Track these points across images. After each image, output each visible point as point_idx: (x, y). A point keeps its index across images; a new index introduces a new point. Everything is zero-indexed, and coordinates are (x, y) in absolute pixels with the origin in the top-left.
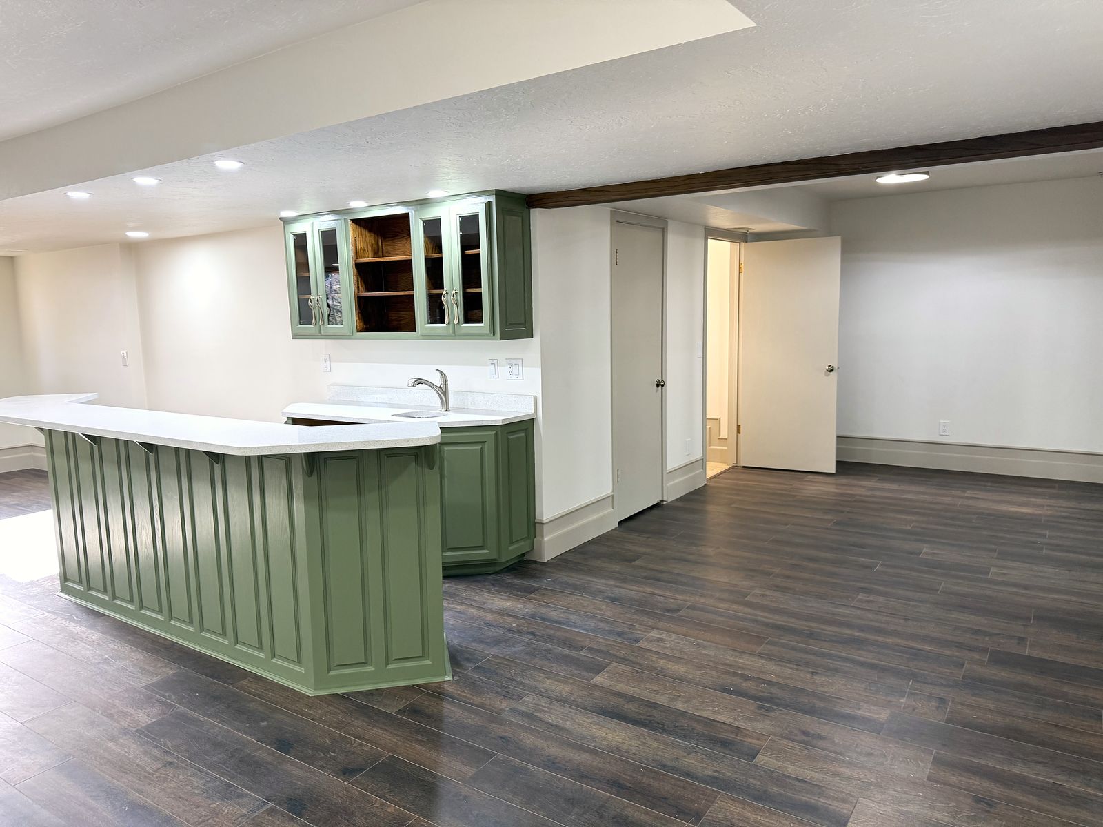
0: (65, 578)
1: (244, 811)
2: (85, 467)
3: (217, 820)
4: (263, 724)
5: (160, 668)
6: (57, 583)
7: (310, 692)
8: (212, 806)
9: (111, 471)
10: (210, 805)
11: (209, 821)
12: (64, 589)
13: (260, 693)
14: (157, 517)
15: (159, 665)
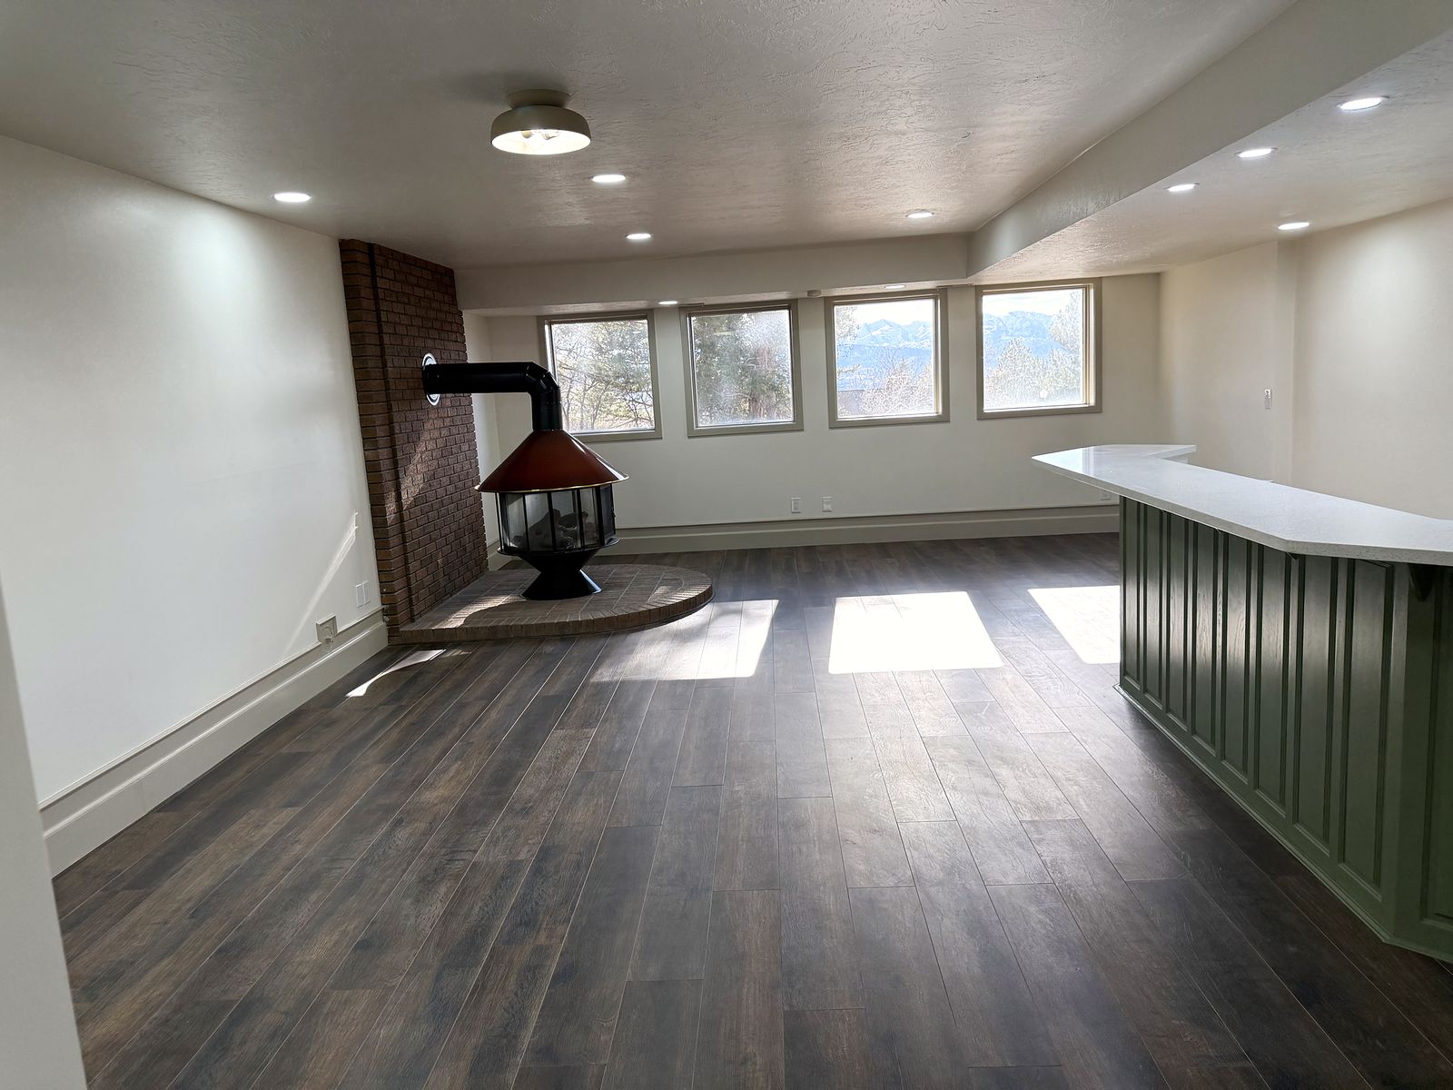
0: (1124, 670)
1: (1212, 1052)
2: (1153, 538)
3: (1173, 1043)
4: (1292, 949)
5: (1189, 816)
6: (1116, 673)
7: (1385, 937)
8: (1174, 1021)
9: (1177, 548)
10: (1173, 1019)
11: (1162, 1039)
12: (1123, 684)
13: (1307, 904)
14: (1220, 618)
15: (1189, 813)
